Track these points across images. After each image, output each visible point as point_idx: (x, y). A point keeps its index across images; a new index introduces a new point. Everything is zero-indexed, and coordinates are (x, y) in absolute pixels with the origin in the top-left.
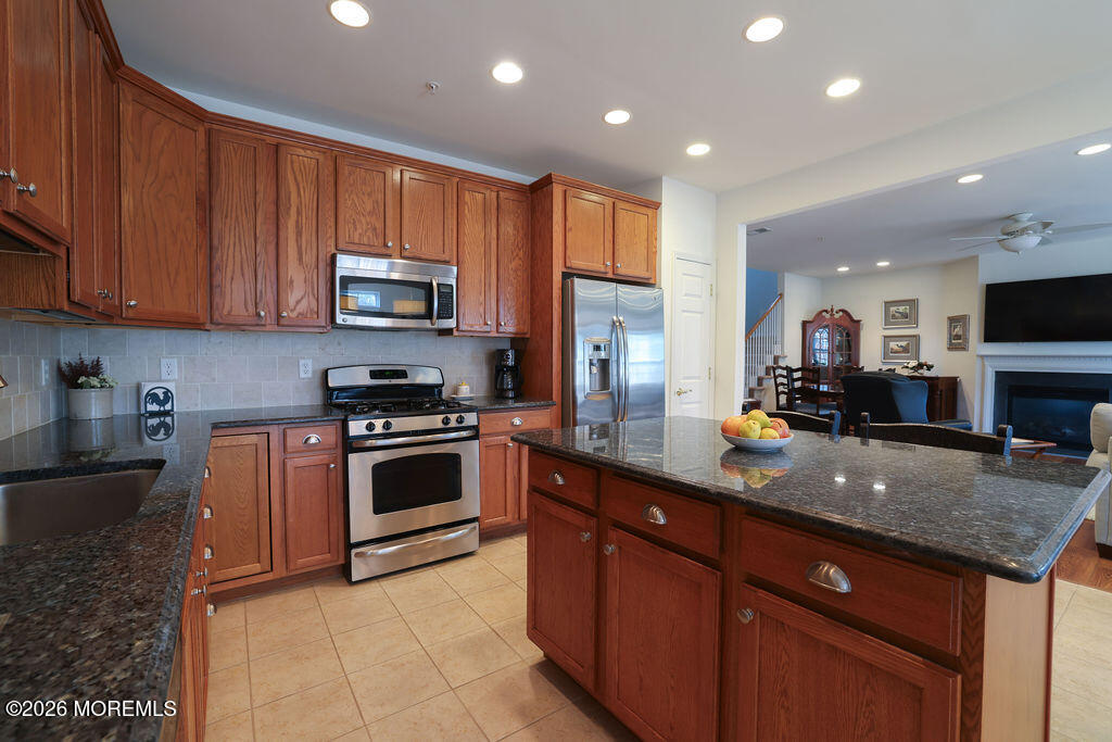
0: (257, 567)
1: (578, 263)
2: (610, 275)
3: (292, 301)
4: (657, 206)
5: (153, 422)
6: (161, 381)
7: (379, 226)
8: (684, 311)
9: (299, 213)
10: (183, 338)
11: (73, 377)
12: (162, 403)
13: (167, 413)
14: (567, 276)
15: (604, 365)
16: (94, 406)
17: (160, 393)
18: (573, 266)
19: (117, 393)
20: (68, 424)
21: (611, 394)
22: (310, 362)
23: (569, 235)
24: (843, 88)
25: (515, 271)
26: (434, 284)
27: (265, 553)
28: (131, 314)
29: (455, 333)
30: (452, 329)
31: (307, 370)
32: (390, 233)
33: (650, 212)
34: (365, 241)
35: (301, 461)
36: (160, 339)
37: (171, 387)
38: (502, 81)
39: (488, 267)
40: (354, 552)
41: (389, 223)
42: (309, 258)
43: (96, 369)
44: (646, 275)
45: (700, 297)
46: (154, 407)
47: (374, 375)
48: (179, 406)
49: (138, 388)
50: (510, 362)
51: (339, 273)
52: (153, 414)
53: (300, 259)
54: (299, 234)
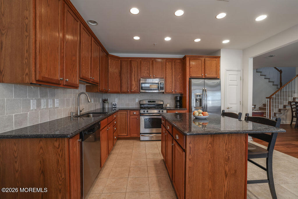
0: (125, 135)
1: (193, 75)
2: (204, 77)
3: (133, 88)
4: (219, 57)
5: (114, 109)
6: (115, 102)
7: (149, 72)
8: (229, 85)
9: (134, 72)
10: (118, 95)
11: (104, 101)
12: (115, 106)
13: (116, 108)
14: (190, 79)
15: (201, 100)
16: (107, 106)
17: (115, 104)
18: (192, 76)
19: (110, 104)
20: (104, 108)
21: (202, 107)
22: (138, 99)
23: (191, 69)
24: (261, 18)
25: (179, 78)
26: (159, 83)
27: (127, 132)
28: (110, 91)
29: (165, 93)
30: (164, 92)
31: (137, 101)
32: (151, 74)
33: (217, 59)
34: (146, 75)
35: (133, 117)
36: (115, 95)
37: (116, 103)
38: (167, 40)
39: (172, 78)
40: (141, 135)
41: (151, 71)
42: (136, 80)
43: (107, 100)
44: (216, 76)
45: (236, 81)
46: (114, 106)
47: (149, 102)
48: (117, 106)
49: (112, 103)
50: (178, 99)
51: (141, 82)
52: (114, 108)
53: (135, 81)
54: (134, 76)
